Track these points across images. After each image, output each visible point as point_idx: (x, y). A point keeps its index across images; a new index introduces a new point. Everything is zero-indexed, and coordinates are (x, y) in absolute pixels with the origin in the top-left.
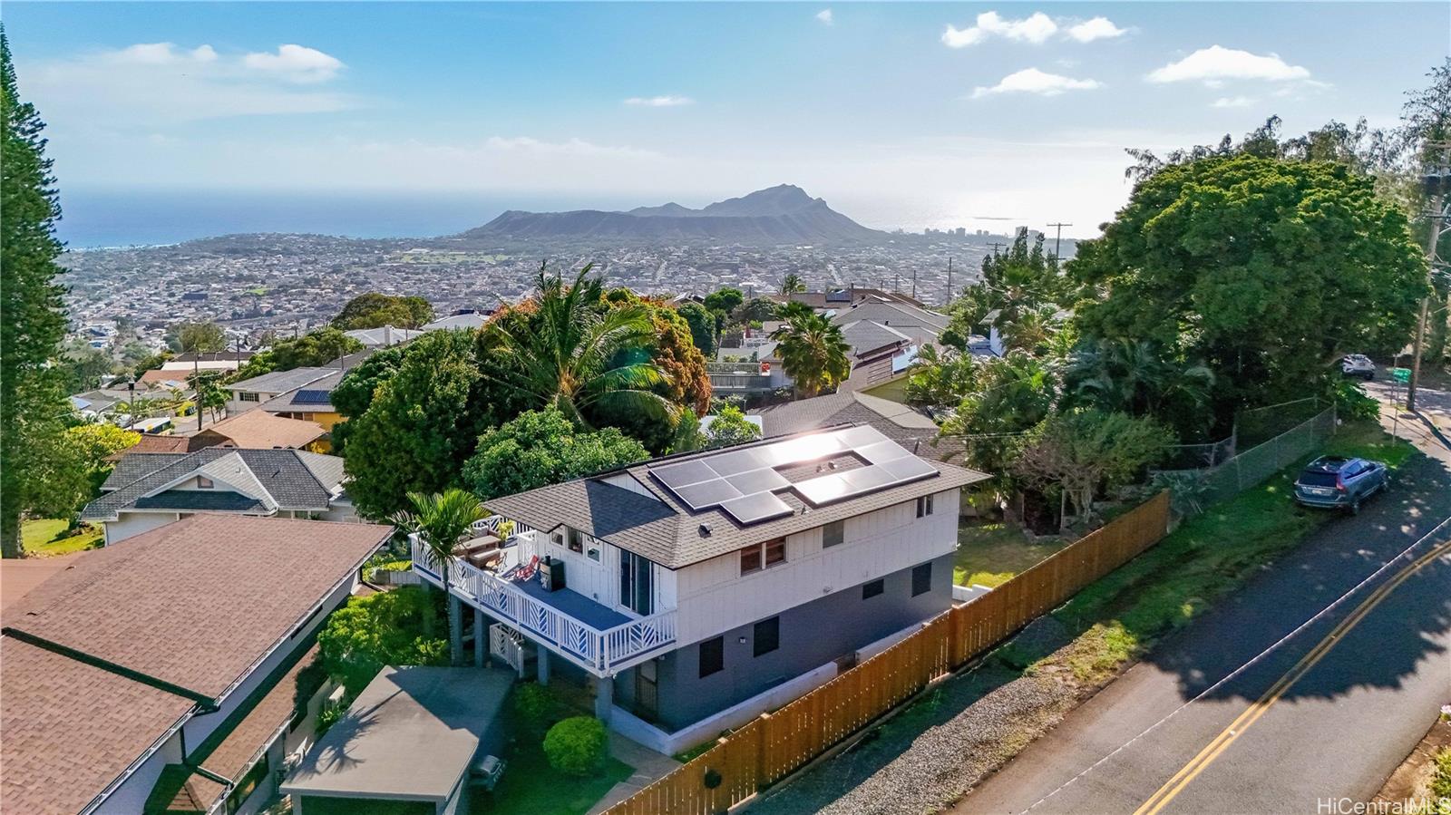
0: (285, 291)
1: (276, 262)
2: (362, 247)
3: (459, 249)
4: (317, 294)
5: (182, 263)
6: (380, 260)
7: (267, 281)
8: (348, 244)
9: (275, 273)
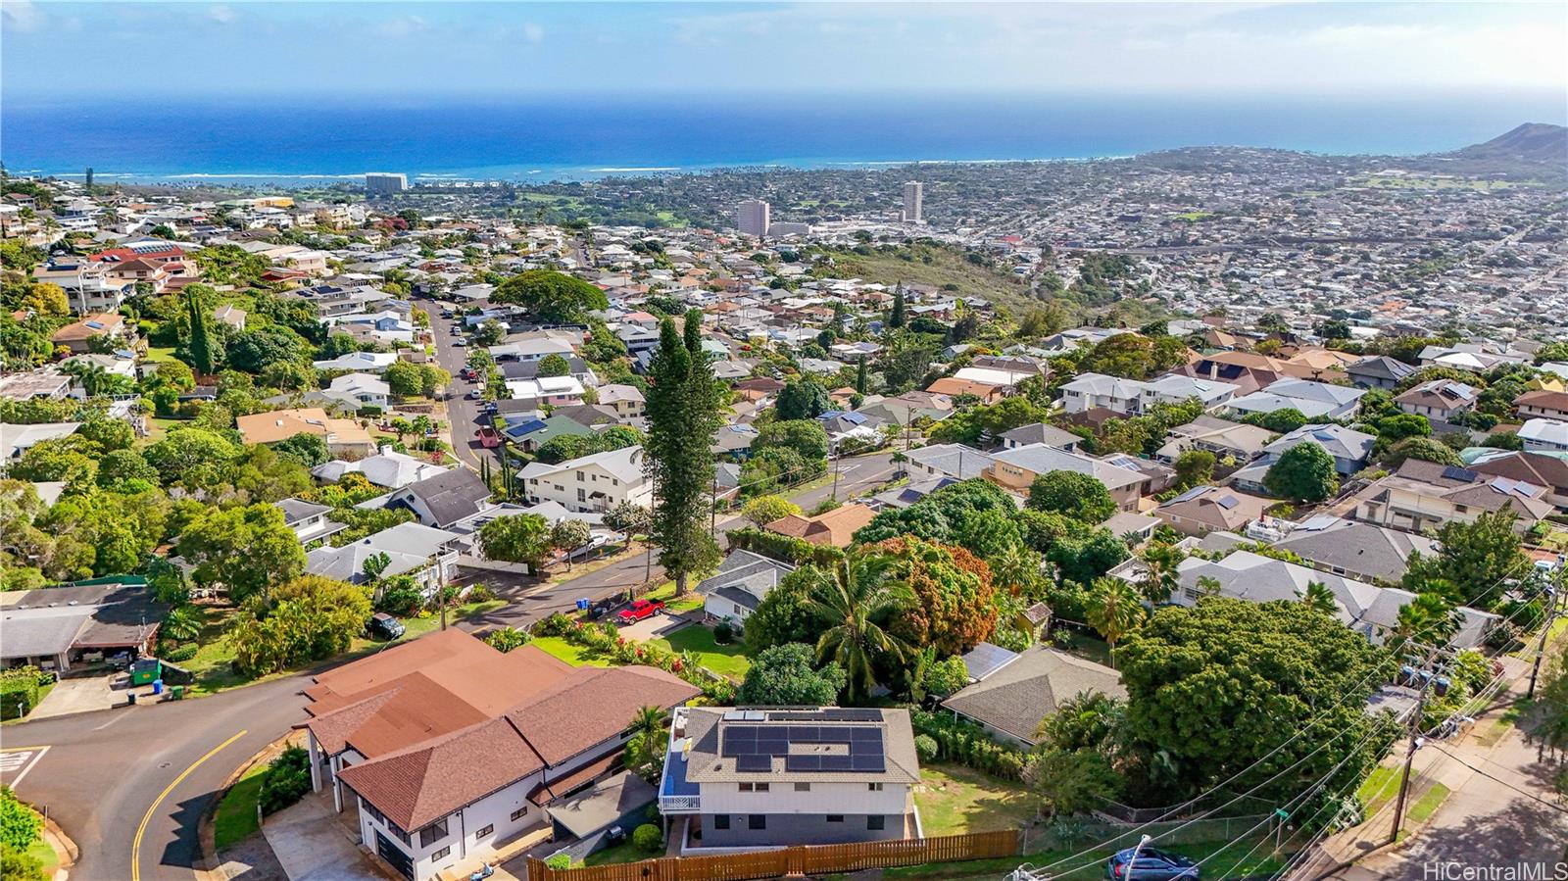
0: (1218, 218)
1: (1223, 181)
2: (1324, 165)
3: (1445, 171)
4: (1251, 224)
5: (1131, 178)
6: (1341, 183)
7: (1207, 204)
8: (1309, 161)
9: (1219, 194)
